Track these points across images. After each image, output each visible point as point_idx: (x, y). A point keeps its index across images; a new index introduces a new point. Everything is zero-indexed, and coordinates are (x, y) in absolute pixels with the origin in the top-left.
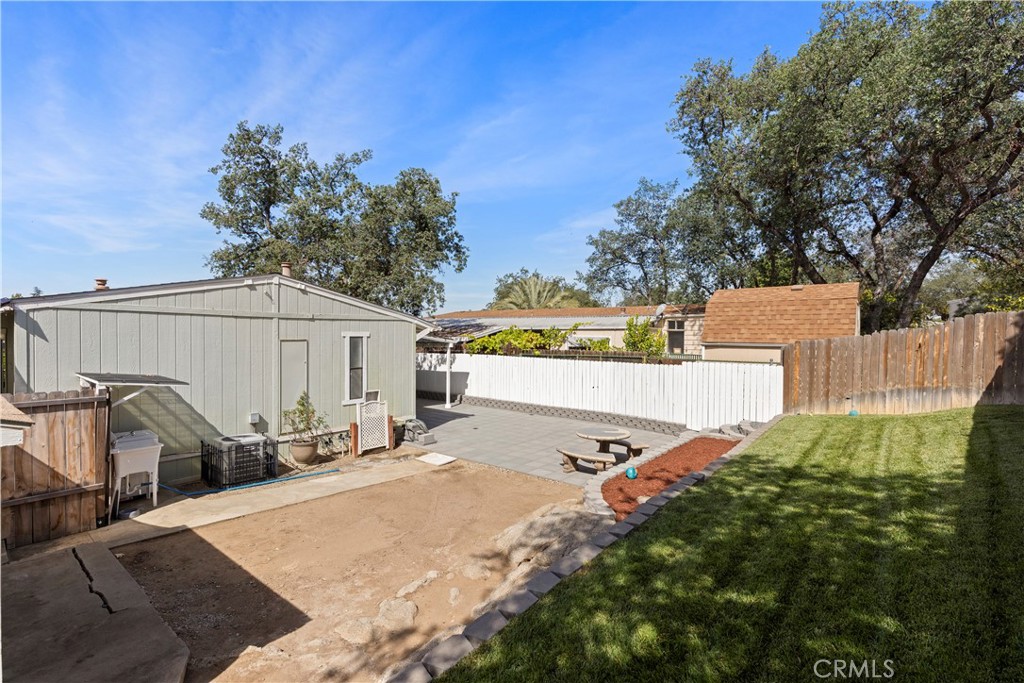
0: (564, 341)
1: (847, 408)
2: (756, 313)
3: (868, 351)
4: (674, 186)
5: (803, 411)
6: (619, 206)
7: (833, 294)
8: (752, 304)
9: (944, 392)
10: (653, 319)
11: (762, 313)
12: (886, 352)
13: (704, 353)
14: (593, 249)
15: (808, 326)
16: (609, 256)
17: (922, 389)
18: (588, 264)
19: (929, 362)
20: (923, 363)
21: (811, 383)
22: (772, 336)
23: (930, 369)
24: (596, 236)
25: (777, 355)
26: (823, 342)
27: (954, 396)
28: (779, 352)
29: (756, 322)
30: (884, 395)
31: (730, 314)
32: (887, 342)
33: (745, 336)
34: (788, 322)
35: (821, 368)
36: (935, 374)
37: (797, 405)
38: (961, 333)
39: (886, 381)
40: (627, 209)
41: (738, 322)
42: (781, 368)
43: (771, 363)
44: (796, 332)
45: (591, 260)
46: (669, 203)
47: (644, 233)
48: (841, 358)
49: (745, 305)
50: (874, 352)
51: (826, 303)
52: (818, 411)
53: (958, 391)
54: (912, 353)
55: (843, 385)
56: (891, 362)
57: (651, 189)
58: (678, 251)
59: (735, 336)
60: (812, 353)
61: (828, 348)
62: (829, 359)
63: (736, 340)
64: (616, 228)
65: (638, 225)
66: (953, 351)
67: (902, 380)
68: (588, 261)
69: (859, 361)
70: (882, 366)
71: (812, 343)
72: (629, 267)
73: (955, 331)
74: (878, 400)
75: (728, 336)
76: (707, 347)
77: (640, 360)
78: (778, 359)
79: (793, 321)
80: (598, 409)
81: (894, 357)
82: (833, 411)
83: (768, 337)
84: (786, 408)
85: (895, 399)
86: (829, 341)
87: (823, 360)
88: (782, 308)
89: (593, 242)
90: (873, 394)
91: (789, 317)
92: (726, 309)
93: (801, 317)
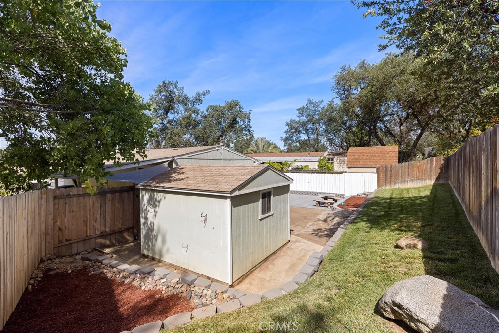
0: (290, 166)
1: (397, 186)
2: (365, 156)
3: (403, 168)
4: (321, 102)
5: (383, 188)
6: (298, 110)
7: (390, 149)
9: (425, 180)
10: (322, 158)
11: (367, 156)
12: (408, 168)
13: (347, 170)
14: (287, 127)
15: (382, 160)
16: (293, 130)
17: (418, 179)
18: (285, 134)
19: (420, 172)
20: (419, 172)
21: (386, 179)
22: (372, 164)
23: (421, 173)
24: (289, 122)
25: (375, 170)
26: (390, 166)
27: (427, 181)
28: (375, 169)
29: (365, 159)
30: (408, 182)
32: (408, 165)
34: (376, 159)
35: (389, 174)
36: (422, 175)
37: (381, 186)
38: (429, 162)
39: (408, 177)
40: (301, 111)
41: (359, 159)
42: (376, 174)
43: (373, 172)
44: (380, 162)
45: (286, 132)
46: (319, 109)
47: (309, 121)
48: (395, 171)
49: (361, 153)
50: (405, 168)
51: (388, 153)
52: (388, 187)
53: (429, 179)
54: (416, 168)
55: (396, 179)
56: (410, 171)
57: (312, 104)
58: (323, 129)
60: (386, 169)
61: (391, 167)
62: (391, 171)
64: (297, 119)
65: (307, 118)
66: (427, 168)
67: (413, 177)
68: (285, 132)
69: (400, 171)
70: (407, 173)
71: (386, 166)
72: (302, 135)
73: (427, 162)
74: (406, 182)
75: (356, 164)
76: (348, 168)
77: (325, 173)
78: (375, 172)
79: (378, 159)
80: (311, 190)
81: (411, 170)
82: (393, 187)
84: (378, 187)
85: (411, 183)
86: (391, 165)
87: (389, 171)
88: (374, 154)
89: (287, 125)
90: (405, 181)
91: (376, 157)
93: (380, 157)
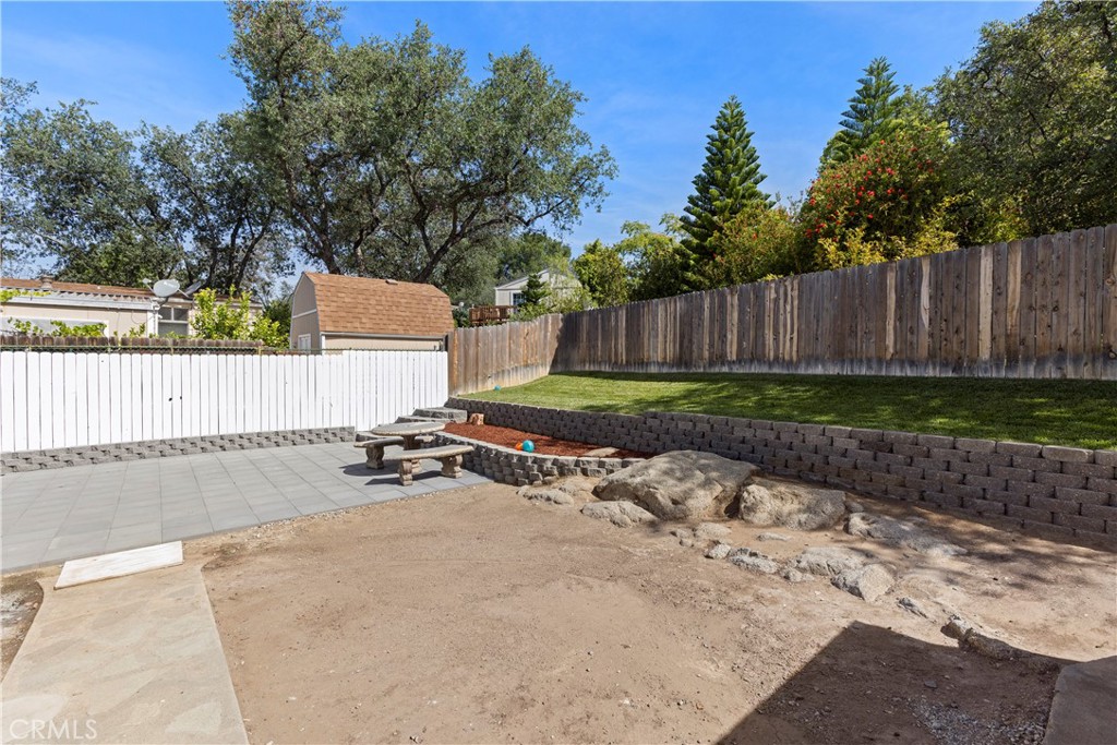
2: (373, 302)
5: (461, 393)
8: (367, 293)
9: (536, 366)
11: (379, 303)
12: (510, 338)
17: (527, 366)
19: (530, 347)
20: (527, 347)
21: (466, 367)
22: (395, 327)
23: (530, 351)
26: (474, 330)
27: (540, 368)
29: (374, 311)
30: (509, 371)
31: (347, 300)
33: (368, 326)
34: (403, 314)
35: (472, 352)
36: (532, 355)
37: (456, 387)
38: (543, 324)
39: (510, 361)
41: (357, 310)
42: (446, 354)
44: (413, 324)
48: (484, 344)
52: (470, 390)
53: (541, 364)
54: (522, 339)
55: (486, 367)
56: (512, 347)
59: (357, 325)
60: (465, 340)
61: (477, 335)
62: (477, 344)
63: (360, 330)
66: (539, 339)
69: (494, 346)
70: (508, 350)
73: (540, 325)
74: (507, 374)
75: (349, 325)
76: (328, 337)
79: (408, 314)
81: (514, 342)
83: (390, 327)
84: (450, 391)
85: (515, 374)
87: (472, 347)
90: (503, 371)
91: (404, 309)
92: (340, 295)
93: (414, 310)
